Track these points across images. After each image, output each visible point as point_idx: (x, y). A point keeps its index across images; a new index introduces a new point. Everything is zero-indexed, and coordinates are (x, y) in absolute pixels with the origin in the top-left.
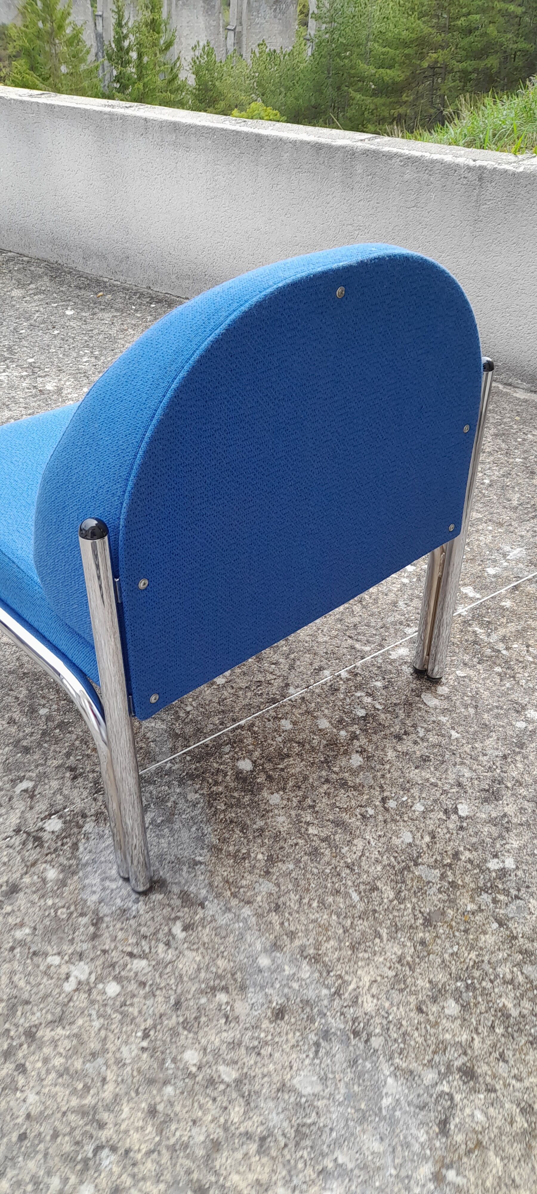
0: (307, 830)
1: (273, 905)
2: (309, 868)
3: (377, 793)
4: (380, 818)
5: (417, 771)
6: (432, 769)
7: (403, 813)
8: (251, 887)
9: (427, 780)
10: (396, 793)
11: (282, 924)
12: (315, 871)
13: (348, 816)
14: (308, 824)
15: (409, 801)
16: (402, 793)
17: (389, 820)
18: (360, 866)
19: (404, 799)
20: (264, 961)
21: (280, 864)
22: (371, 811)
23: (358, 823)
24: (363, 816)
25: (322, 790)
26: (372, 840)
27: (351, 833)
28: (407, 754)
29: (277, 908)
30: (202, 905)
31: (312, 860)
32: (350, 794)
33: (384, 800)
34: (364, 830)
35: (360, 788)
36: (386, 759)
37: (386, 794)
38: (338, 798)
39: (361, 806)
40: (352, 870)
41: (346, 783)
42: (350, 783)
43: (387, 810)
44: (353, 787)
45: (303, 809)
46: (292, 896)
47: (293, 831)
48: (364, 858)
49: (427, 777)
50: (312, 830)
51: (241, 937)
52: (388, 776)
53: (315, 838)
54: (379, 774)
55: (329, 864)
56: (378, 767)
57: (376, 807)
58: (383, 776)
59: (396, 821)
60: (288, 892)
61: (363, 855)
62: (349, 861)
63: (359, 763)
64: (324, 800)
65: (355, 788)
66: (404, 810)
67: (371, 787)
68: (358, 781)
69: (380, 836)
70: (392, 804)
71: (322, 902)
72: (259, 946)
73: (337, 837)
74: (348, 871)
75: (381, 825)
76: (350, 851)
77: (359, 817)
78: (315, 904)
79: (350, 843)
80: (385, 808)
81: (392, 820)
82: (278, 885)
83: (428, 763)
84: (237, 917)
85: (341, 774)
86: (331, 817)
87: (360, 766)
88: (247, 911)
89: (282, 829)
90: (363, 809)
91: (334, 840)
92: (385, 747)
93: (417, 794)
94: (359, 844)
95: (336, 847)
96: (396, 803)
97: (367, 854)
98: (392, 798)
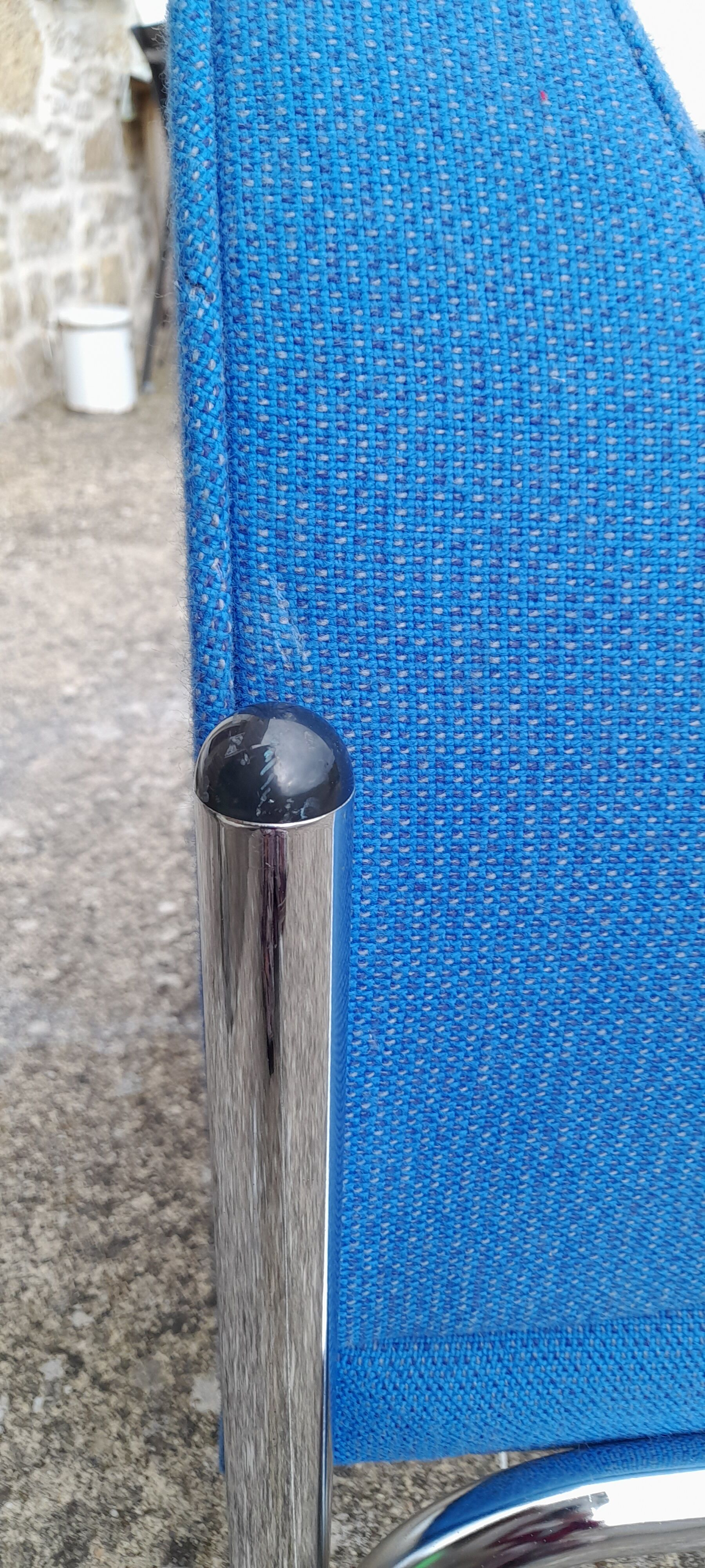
0: (153, 1194)
1: (91, 1077)
2: (92, 1152)
3: (102, 1366)
4: (53, 1323)
5: (66, 1499)
6: (35, 1538)
7: (17, 1371)
8: (144, 1072)
9: (24, 1496)
10: (66, 1399)
11: (56, 1070)
12: (78, 1156)
13: (111, 1274)
14: (162, 1205)
15: (25, 1409)
16: (56, 1412)
17: (33, 1333)
18: (15, 1214)
19: (39, 1401)
20: (38, 1028)
21: (138, 1124)
22: (80, 1319)
23: (81, 1277)
24: (85, 1298)
25: (202, 1276)
26: (33, 1271)
27: (78, 1251)
28: (124, 1524)
29: (82, 1079)
30: (179, 1015)
31: (98, 1165)
32: (150, 1315)
33: (76, 1362)
34: (60, 1276)
35: (142, 1345)
36: (154, 1461)
37: (83, 1381)
38: (160, 1288)
39: (107, 1313)
40: (22, 1200)
41: (177, 1329)
42: (169, 1337)
43: (54, 1350)
44: (157, 1335)
45: (195, 1219)
46: (79, 1106)
47: (172, 1176)
48: (19, 1230)
49: (30, 1504)
50: (143, 1201)
51: (92, 1024)
52: (115, 1426)
53: (127, 1195)
54: (136, 1411)
55: (70, 1181)
56: (153, 1424)
57: (80, 1337)
58: (124, 1414)
59: (18, 1343)
60: (89, 1106)
61: (25, 1235)
62: (40, 1209)
63: (196, 1394)
64: (180, 1262)
65: (152, 1337)
66: (21, 1378)
67: (124, 1366)
68: (161, 1357)
69: (24, 1289)
70: (54, 1368)
71: (29, 1130)
72: (62, 1033)
73: (94, 1227)
74: (28, 1194)
75: (40, 1311)
76: (53, 1225)
77: (92, 1291)
78: (36, 1120)
79: (66, 1235)
80: (60, 1351)
81: (28, 1339)
82: (111, 1102)
83: (57, 1545)
84: (120, 1036)
85: (206, 1339)
86: (138, 1247)
87: (188, 1391)
88: (117, 1048)
89: (189, 1163)
90: (98, 1310)
91: (94, 1218)
92: (186, 1493)
93: (20, 1437)
94: (47, 1246)
95: (81, 1211)
96: (49, 1377)
97: (20, 1241)
98: (65, 1382)
